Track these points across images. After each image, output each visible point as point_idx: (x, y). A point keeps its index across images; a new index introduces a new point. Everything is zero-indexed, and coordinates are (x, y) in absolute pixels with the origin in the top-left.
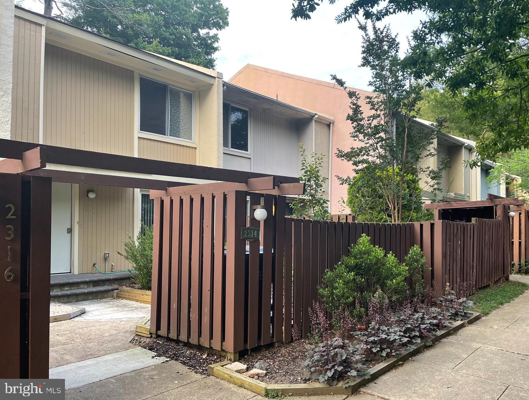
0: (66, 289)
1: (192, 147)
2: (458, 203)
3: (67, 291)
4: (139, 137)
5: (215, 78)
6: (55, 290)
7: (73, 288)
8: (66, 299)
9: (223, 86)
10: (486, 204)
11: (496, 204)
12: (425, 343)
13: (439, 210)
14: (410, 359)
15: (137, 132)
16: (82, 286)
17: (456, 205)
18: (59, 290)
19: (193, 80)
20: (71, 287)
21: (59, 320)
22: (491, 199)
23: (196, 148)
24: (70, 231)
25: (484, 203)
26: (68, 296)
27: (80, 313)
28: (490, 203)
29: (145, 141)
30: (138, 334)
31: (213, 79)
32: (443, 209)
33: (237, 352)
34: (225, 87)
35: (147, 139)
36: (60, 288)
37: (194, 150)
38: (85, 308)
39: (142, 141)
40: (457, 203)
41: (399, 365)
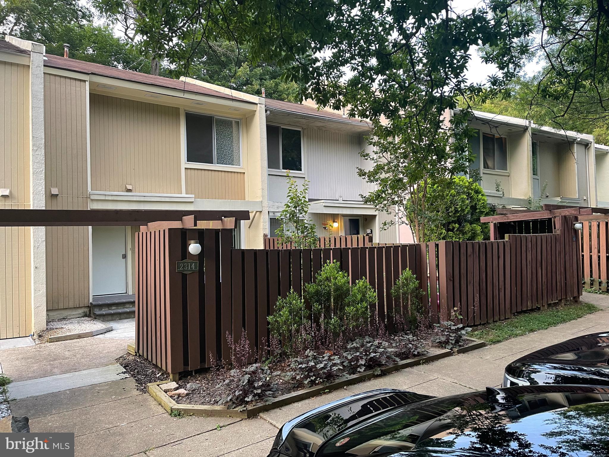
0: (113, 308)
1: (241, 173)
2: (515, 216)
3: (104, 311)
4: (185, 168)
5: (256, 104)
6: (103, 310)
7: (119, 308)
8: (110, 318)
9: (266, 111)
10: (545, 215)
11: (555, 215)
12: (374, 371)
13: (495, 224)
14: (345, 387)
15: (184, 163)
16: (128, 306)
17: (512, 218)
18: (107, 309)
19: (236, 109)
20: (117, 306)
21: (82, 337)
22: (550, 210)
23: (244, 173)
24: (125, 256)
25: (542, 215)
26: (112, 315)
27: (105, 331)
28: (549, 215)
29: (193, 171)
30: (129, 352)
31: (255, 106)
32: (500, 223)
33: (177, 373)
34: (268, 112)
35: (194, 169)
36: (108, 308)
37: (242, 175)
38: (112, 327)
39: (189, 171)
40: (513, 216)
41: (325, 393)
